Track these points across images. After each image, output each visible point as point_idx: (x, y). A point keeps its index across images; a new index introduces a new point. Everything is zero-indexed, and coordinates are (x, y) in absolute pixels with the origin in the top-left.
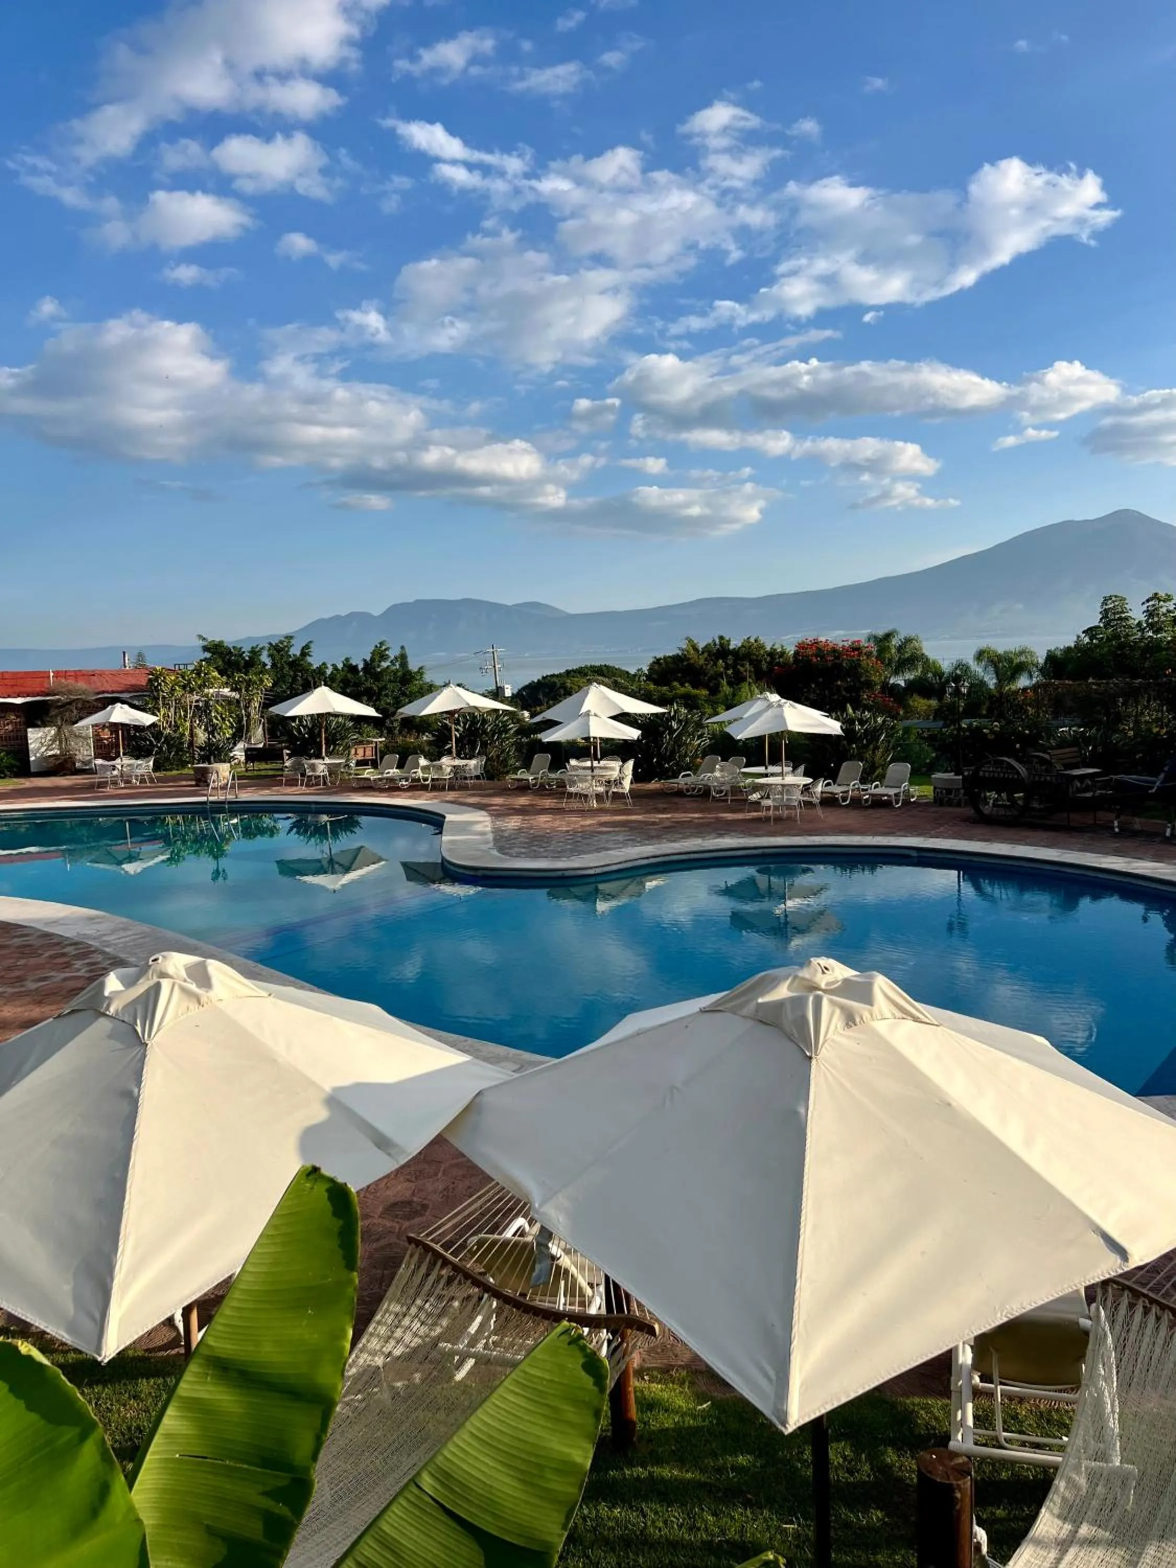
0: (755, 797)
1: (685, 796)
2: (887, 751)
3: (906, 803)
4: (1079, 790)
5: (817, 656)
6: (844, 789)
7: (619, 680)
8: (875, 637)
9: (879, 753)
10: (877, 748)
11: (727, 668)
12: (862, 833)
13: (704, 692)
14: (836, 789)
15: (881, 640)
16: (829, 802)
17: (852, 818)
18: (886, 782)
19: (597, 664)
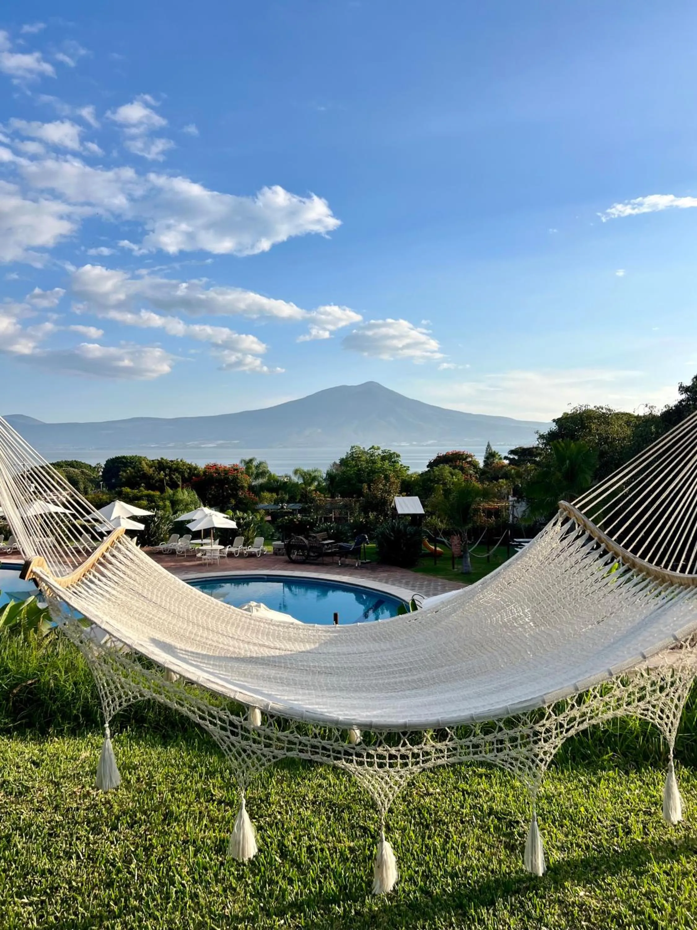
0: (199, 555)
1: (163, 554)
2: (254, 531)
3: (262, 555)
4: (326, 549)
5: (216, 473)
6: (236, 549)
7: (84, 470)
8: (245, 461)
9: (251, 532)
10: (249, 530)
11: (166, 476)
12: (245, 569)
13: (158, 493)
14: (233, 550)
15: (248, 463)
16: (230, 555)
17: (241, 562)
18: (254, 545)
19: (70, 460)
